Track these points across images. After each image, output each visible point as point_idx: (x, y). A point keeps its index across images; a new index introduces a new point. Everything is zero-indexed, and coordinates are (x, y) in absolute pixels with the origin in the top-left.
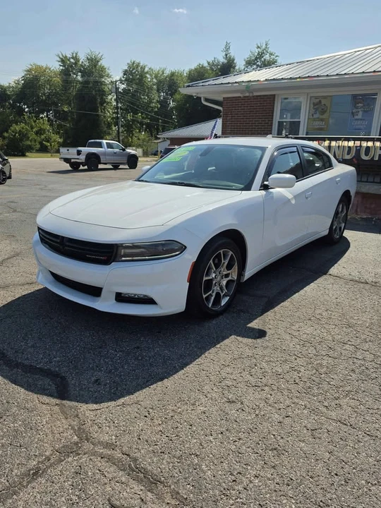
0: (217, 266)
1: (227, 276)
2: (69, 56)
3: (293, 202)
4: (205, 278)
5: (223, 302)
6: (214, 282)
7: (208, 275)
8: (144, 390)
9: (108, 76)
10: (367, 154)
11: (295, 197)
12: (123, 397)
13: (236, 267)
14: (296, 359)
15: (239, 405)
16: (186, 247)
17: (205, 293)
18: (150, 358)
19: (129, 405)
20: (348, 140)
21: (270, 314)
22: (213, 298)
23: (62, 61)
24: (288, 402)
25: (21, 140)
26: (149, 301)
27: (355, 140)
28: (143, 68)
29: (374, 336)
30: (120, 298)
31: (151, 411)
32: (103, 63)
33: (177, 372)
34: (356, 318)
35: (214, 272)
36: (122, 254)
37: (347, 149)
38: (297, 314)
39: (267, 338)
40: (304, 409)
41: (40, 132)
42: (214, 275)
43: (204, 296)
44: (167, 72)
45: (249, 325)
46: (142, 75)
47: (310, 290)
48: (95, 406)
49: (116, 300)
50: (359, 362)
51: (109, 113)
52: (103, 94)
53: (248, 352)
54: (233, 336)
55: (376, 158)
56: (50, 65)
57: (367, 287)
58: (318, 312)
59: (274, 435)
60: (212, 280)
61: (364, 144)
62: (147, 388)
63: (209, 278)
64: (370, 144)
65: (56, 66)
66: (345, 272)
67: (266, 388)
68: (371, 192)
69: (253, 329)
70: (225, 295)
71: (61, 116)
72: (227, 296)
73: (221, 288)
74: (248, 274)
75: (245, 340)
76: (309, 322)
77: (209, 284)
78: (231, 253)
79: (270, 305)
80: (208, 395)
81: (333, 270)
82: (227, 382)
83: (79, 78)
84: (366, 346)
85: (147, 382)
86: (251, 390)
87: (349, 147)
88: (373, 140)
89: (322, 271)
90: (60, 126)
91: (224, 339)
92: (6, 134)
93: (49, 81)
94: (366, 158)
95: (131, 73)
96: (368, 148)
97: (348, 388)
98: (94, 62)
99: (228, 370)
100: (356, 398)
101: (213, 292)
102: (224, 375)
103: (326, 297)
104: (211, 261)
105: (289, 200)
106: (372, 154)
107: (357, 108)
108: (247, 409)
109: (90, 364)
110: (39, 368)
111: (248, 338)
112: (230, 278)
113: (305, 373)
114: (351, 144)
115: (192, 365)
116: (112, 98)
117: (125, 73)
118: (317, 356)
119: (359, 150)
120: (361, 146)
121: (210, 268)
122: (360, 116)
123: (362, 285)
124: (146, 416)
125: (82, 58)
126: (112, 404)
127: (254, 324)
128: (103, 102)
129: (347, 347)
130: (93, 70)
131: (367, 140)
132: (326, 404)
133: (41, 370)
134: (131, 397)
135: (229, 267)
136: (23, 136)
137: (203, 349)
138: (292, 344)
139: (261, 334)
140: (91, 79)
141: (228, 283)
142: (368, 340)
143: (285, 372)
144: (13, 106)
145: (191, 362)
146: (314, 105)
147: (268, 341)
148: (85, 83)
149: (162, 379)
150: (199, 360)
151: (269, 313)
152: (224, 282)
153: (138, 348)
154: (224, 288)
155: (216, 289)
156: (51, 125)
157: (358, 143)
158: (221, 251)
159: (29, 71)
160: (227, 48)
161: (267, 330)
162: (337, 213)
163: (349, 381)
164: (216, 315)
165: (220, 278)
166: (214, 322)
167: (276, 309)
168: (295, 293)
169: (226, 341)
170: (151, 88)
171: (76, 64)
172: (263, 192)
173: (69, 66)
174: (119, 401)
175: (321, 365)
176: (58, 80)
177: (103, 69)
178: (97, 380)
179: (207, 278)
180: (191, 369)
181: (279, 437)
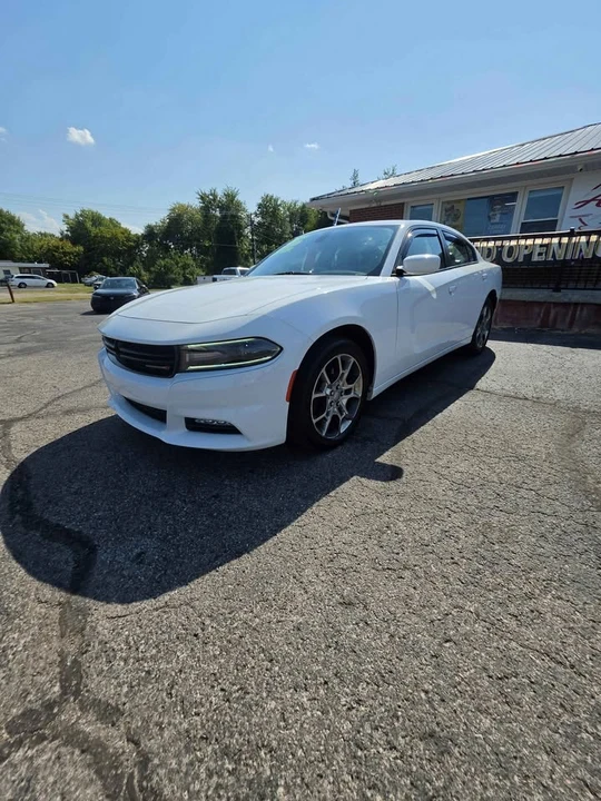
0: (333, 379)
1: (348, 392)
2: (208, 193)
3: (434, 296)
4: (314, 396)
5: (343, 428)
6: (329, 401)
7: (319, 390)
8: (207, 577)
9: (244, 210)
10: (509, 255)
11: (436, 289)
12: (171, 589)
13: (360, 380)
14: (449, 516)
15: (360, 612)
16: (282, 349)
17: (316, 416)
18: (230, 513)
19: (174, 607)
20: (487, 240)
21: (406, 443)
22: (327, 423)
23: (202, 198)
24: (445, 606)
25: (166, 273)
26: (229, 429)
27: (495, 239)
28: (276, 201)
29: (559, 474)
30: (193, 425)
31: (208, 622)
32: (239, 198)
33: (265, 540)
34: (524, 446)
35: (330, 387)
36: (187, 360)
37: (486, 252)
38: (442, 442)
39: (404, 479)
40: (475, 622)
41: (185, 267)
42: (328, 391)
43: (314, 421)
44: (299, 205)
45: (378, 460)
46: (276, 208)
47: (455, 408)
48: (119, 609)
49: (187, 427)
50: (549, 520)
51: (246, 246)
52: (240, 227)
53: (378, 504)
54: (355, 478)
55: (521, 260)
56: (191, 204)
57: (528, 403)
58: (471, 438)
59: (426, 692)
60: (325, 398)
61: (507, 243)
62: (213, 572)
63: (321, 395)
64: (513, 243)
65: (196, 204)
66: (495, 387)
67: (407, 574)
68: (513, 298)
69: (383, 466)
70: (346, 419)
71: (203, 250)
72: (348, 419)
73: (340, 409)
74: (378, 388)
75: (373, 483)
76: (461, 455)
77: (321, 404)
78: (353, 360)
79: (406, 430)
80: (311, 589)
81: (481, 384)
82: (342, 561)
83: (218, 214)
84: (552, 491)
85: (216, 558)
86: (381, 579)
87: (489, 249)
88: (517, 238)
89: (468, 385)
90: (203, 261)
91: (342, 481)
92: (152, 269)
93: (190, 219)
94: (509, 260)
95: (265, 207)
96: (511, 248)
97: (544, 574)
98: (231, 197)
99: (346, 536)
100: (563, 596)
101: (327, 415)
102: (338, 545)
103: (478, 418)
104: (323, 371)
105: (429, 293)
106: (515, 254)
107: (493, 210)
108: (374, 621)
109: (142, 522)
110: (67, 530)
111: (377, 480)
112: (352, 395)
113: (467, 541)
114: (491, 244)
115: (290, 527)
116: (247, 231)
117: (260, 206)
118: (481, 509)
119: (501, 252)
120: (502, 246)
121: (322, 381)
122: (497, 219)
123: (521, 402)
124: (196, 635)
125: (220, 194)
126: (147, 604)
127: (385, 458)
128: (240, 235)
129: (523, 492)
130: (230, 205)
131: (510, 239)
132: (512, 609)
133: (68, 533)
134: (183, 589)
135: (351, 380)
136: (168, 269)
137: (310, 498)
138: (439, 489)
139: (394, 473)
140: (229, 213)
141: (350, 401)
142: (551, 481)
143: (436, 539)
144: (160, 244)
145: (290, 522)
146: (446, 211)
147: (406, 484)
148: (224, 218)
149: (238, 555)
150: (303, 519)
151: (405, 441)
152: (344, 402)
153: (216, 497)
154: (345, 409)
155: (333, 410)
156: (194, 260)
157: (499, 243)
158: (339, 357)
159: (173, 210)
160: (355, 177)
161: (404, 468)
162: (481, 317)
163: (543, 559)
164: (332, 446)
165: (338, 395)
166: (329, 455)
167: (414, 435)
168: (437, 413)
169: (345, 486)
170: (284, 220)
171: (214, 200)
172: (396, 279)
173: (208, 202)
174: (161, 598)
175: (489, 525)
176: (198, 217)
177: (239, 204)
178: (139, 555)
179: (318, 395)
180: (288, 534)
181: (437, 698)
